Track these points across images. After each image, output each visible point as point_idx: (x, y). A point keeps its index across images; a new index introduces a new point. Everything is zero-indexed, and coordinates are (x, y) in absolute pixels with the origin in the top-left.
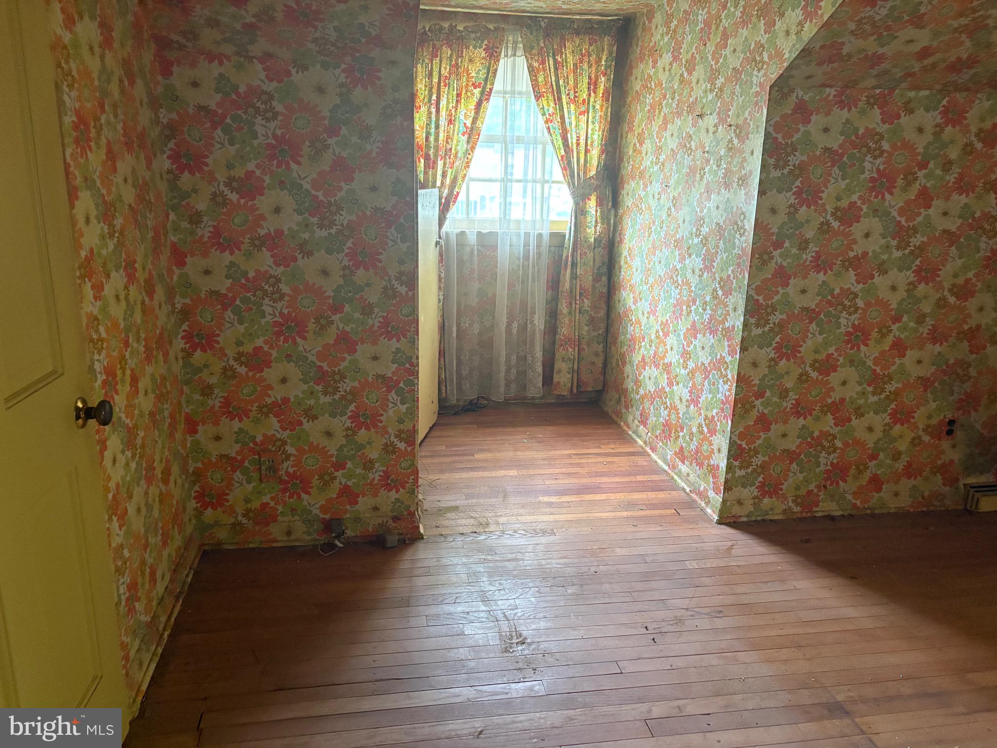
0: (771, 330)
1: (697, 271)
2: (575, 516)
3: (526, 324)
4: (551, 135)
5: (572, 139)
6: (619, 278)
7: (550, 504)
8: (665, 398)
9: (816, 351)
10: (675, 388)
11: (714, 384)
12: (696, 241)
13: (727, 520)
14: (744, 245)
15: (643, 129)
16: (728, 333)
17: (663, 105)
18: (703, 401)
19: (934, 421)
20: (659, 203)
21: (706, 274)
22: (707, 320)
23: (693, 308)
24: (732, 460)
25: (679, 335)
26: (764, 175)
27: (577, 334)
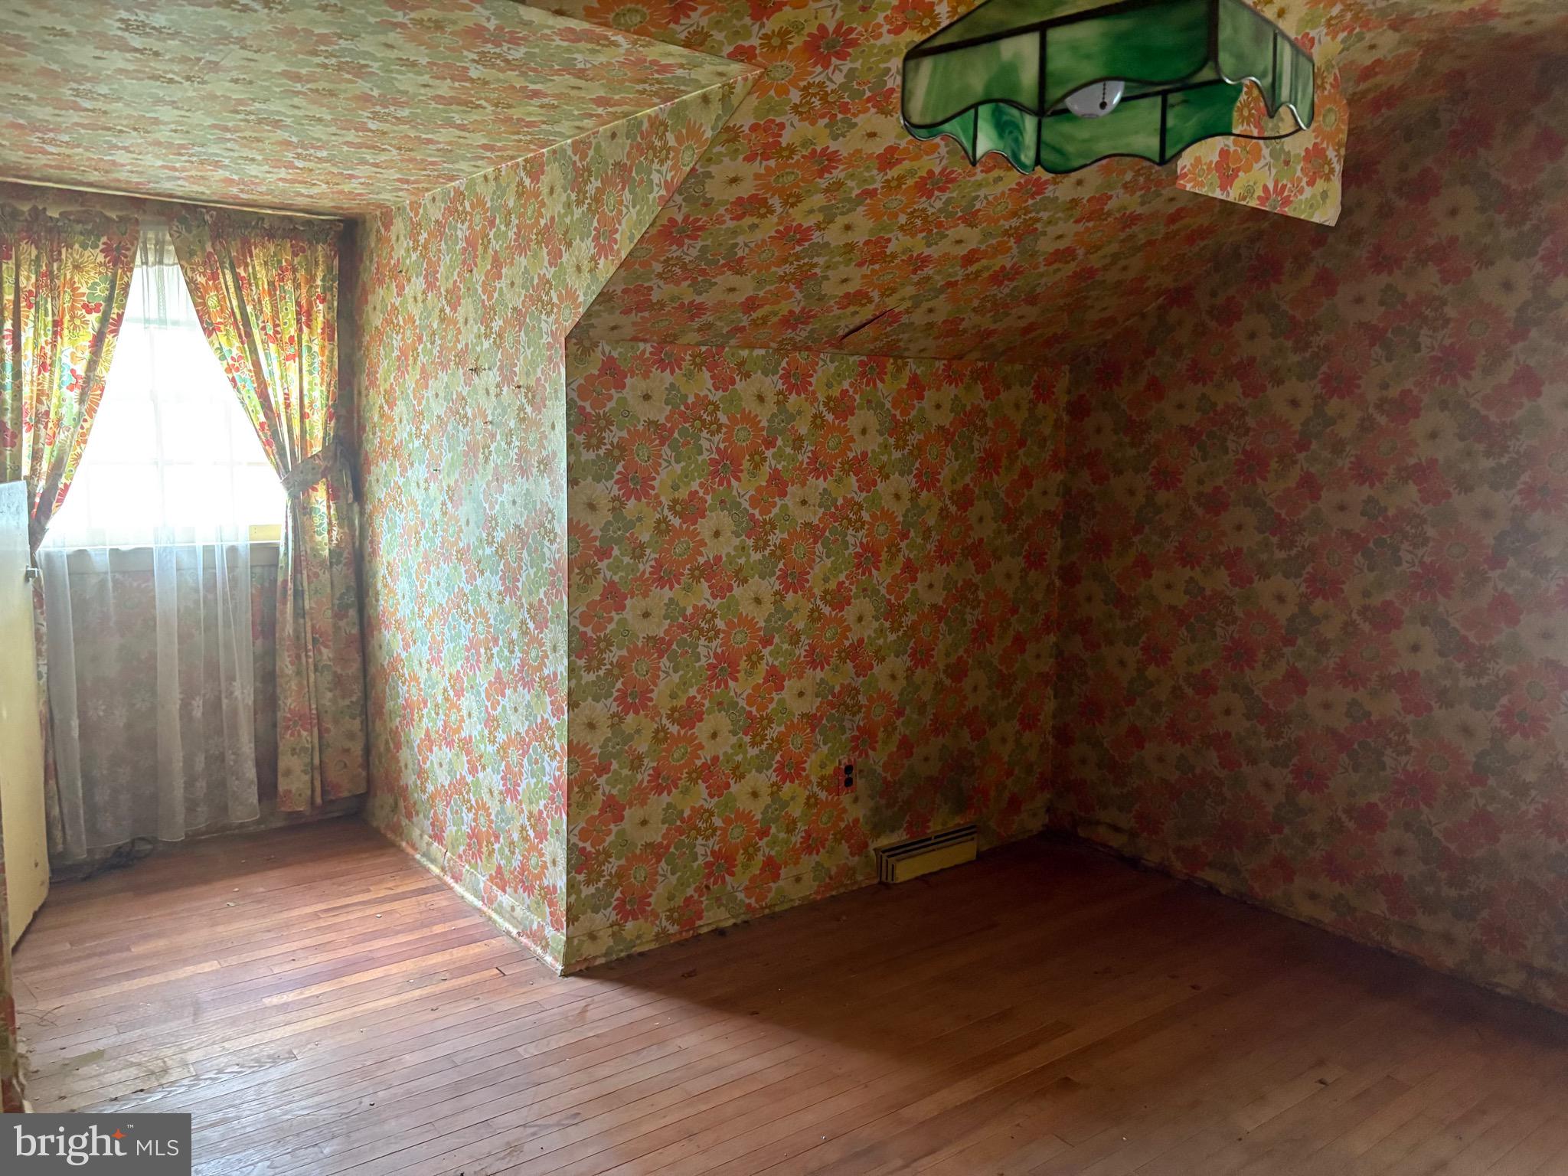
0: (609, 672)
1: (494, 595)
2: (331, 1017)
3: (219, 699)
4: (238, 390)
5: (276, 396)
6: (376, 610)
7: (283, 1008)
8: (467, 793)
9: (673, 696)
10: (481, 775)
11: (536, 762)
12: (488, 551)
13: (578, 967)
14: (557, 556)
15: (392, 384)
16: (548, 684)
17: (420, 350)
18: (524, 791)
19: (829, 771)
20: (428, 496)
21: (508, 599)
22: (517, 667)
23: (495, 650)
24: (573, 874)
25: (479, 693)
26: (573, 458)
27: (314, 706)
